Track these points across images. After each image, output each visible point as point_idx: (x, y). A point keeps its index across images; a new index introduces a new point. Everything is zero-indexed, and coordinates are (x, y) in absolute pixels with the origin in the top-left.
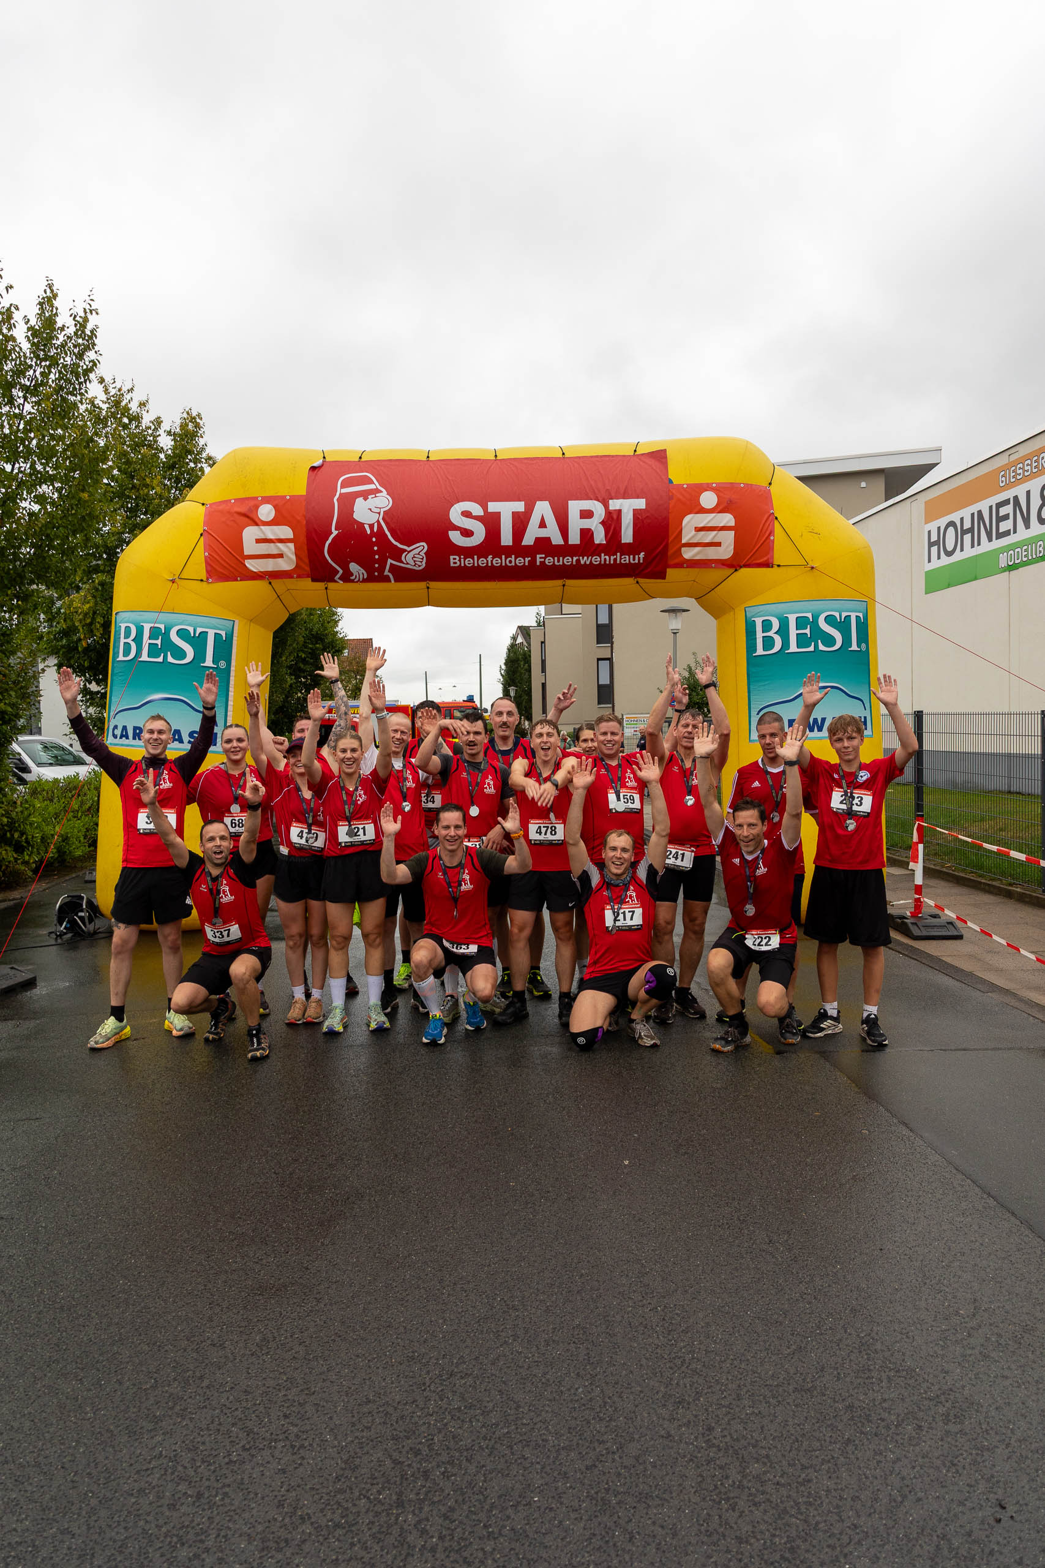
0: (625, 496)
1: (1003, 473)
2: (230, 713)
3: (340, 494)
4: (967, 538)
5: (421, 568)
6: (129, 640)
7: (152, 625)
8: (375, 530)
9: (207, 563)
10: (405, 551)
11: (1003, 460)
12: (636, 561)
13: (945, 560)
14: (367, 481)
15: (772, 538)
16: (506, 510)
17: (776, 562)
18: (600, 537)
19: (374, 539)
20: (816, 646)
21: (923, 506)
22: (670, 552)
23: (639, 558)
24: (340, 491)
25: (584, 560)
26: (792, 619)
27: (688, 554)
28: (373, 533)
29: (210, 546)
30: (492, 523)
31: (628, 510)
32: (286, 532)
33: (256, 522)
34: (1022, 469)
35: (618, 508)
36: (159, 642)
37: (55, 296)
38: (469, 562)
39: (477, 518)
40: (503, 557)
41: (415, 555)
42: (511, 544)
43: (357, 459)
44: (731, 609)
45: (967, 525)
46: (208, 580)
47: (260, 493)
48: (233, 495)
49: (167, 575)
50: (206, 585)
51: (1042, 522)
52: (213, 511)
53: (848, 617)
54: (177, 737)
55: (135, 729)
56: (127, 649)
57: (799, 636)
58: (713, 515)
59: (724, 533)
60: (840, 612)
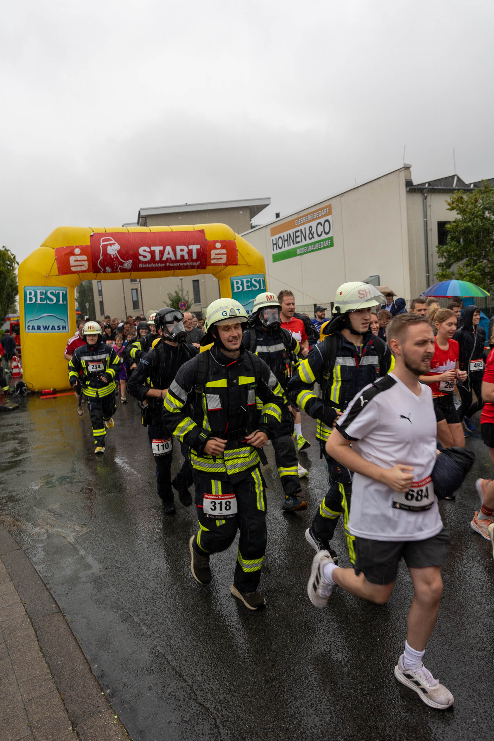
0: (193, 244)
1: (296, 221)
2: (69, 319)
3: (102, 245)
4: (286, 243)
5: (129, 268)
6: (32, 296)
7: (41, 291)
8: (115, 256)
9: (59, 268)
10: (125, 263)
11: (296, 216)
13: (279, 251)
14: (110, 240)
15: (237, 256)
17: (239, 264)
18: (186, 257)
19: (115, 259)
20: (252, 288)
21: (270, 230)
22: (207, 261)
23: (198, 263)
24: (102, 244)
25: (181, 264)
26: (245, 281)
27: (213, 262)
28: (114, 258)
29: (58, 263)
30: (153, 253)
31: (195, 249)
32: (85, 257)
33: (74, 254)
34: (303, 220)
35: (191, 248)
36: (44, 296)
38: (145, 266)
39: (148, 252)
40: (156, 264)
41: (128, 264)
42: (159, 260)
44: (226, 278)
45: (286, 238)
46: (59, 275)
47: (74, 245)
48: (65, 245)
49: (44, 274)
50: (58, 277)
51: (310, 239)
52: (58, 251)
53: (260, 279)
54: (53, 328)
55: (38, 326)
56: (31, 299)
57: (247, 285)
58: (219, 250)
59: (223, 255)
60: (258, 278)
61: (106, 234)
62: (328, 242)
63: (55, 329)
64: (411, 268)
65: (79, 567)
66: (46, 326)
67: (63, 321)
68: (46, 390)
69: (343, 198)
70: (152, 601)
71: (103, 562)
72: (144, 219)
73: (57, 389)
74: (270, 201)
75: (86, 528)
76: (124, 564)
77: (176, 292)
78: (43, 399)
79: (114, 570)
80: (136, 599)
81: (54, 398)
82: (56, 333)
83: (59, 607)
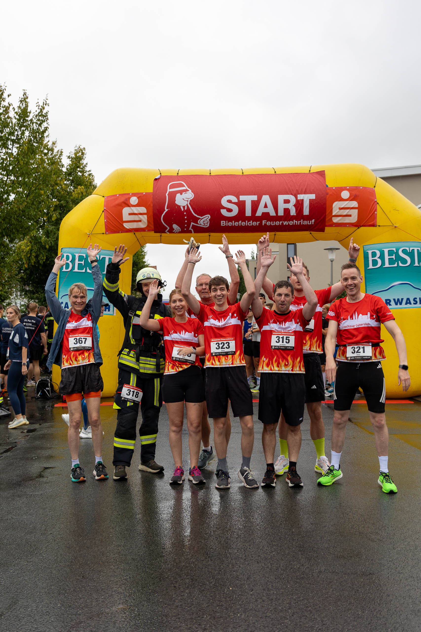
0: (305, 193)
3: (169, 192)
5: (207, 227)
7: (80, 254)
8: (186, 209)
10: (200, 218)
12: (311, 223)
14: (181, 186)
15: (376, 213)
16: (248, 199)
17: (378, 224)
18: (293, 212)
19: (185, 213)
20: (398, 264)
22: (327, 219)
23: (312, 222)
24: (169, 190)
25: (285, 223)
26: (386, 251)
27: (335, 220)
28: (185, 211)
29: (107, 217)
30: (241, 205)
31: (307, 199)
32: (143, 210)
33: (129, 205)
35: (302, 199)
37: (27, 98)
38: (230, 224)
39: (234, 203)
40: (247, 221)
41: (205, 221)
42: (250, 215)
43: (176, 175)
46: (106, 233)
47: (131, 192)
48: (118, 192)
49: (86, 231)
50: (105, 235)
53: (413, 250)
57: (390, 259)
58: (348, 202)
59: (352, 210)
60: (409, 247)
61: (178, 177)
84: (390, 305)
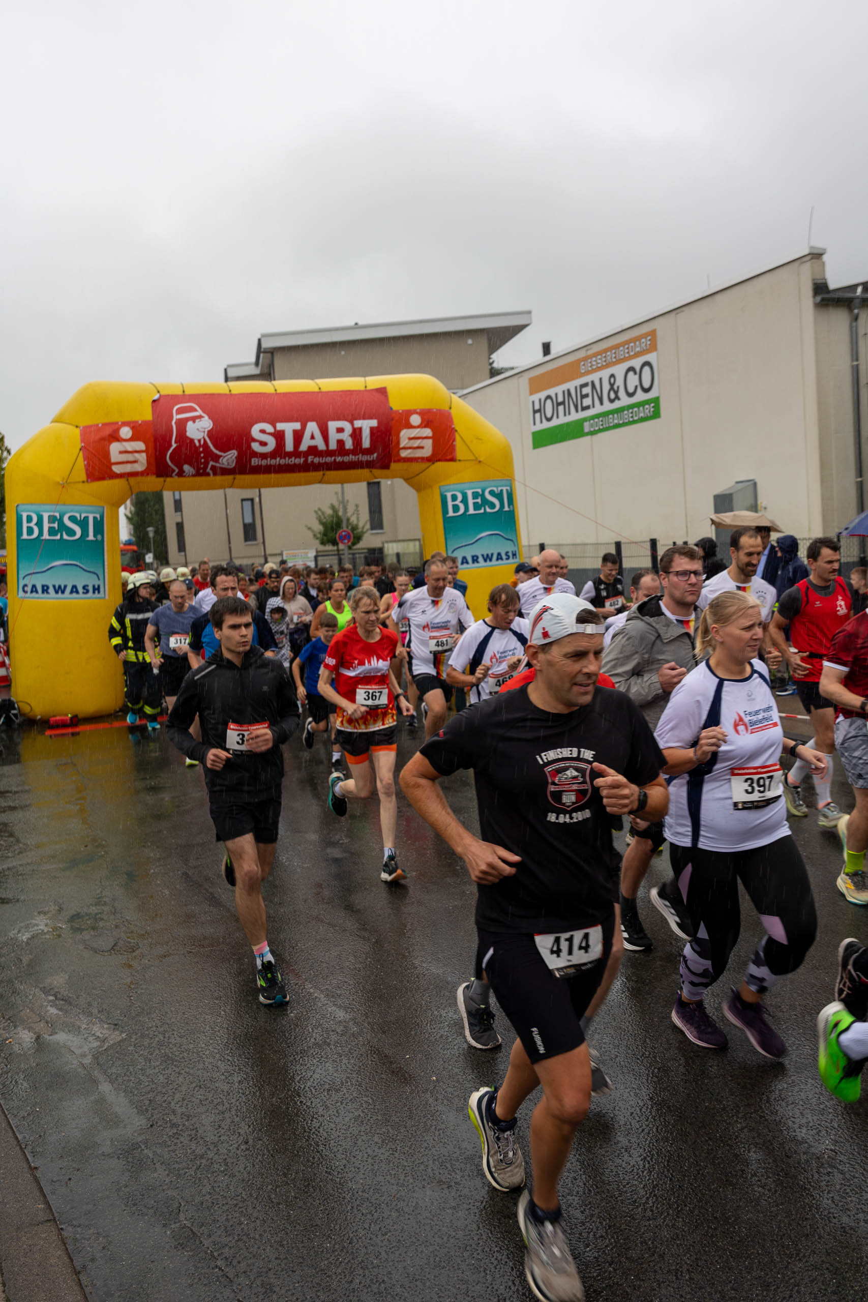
0: (364, 418)
1: (582, 363)
2: (106, 570)
3: (177, 419)
4: (561, 408)
5: (231, 467)
6: (32, 525)
7: (52, 514)
8: (202, 442)
9: (87, 470)
10: (221, 456)
11: (582, 354)
12: (372, 459)
13: (546, 425)
14: (192, 409)
15: (454, 443)
17: (458, 458)
18: (349, 444)
19: (201, 449)
20: (485, 510)
21: (528, 381)
22: (393, 453)
23: (373, 457)
24: (176, 417)
25: (339, 459)
26: (469, 493)
27: (404, 454)
28: (200, 446)
29: (87, 457)
30: (279, 436)
31: (367, 427)
32: (140, 445)
33: (118, 439)
34: (596, 361)
35: (359, 426)
36: (56, 525)
38: (264, 462)
39: (269, 434)
40: (287, 458)
41: (229, 458)
42: (292, 450)
43: (182, 393)
44: (431, 487)
45: (560, 399)
46: (87, 481)
47: (120, 419)
48: (100, 420)
49: (58, 479)
50: (86, 484)
51: (612, 401)
52: (86, 432)
53: (502, 491)
54: (74, 590)
55: (43, 586)
56: (30, 531)
57: (474, 503)
58: (419, 429)
59: (425, 441)
60: (497, 487)
61: (184, 397)
62: (648, 409)
63: (77, 592)
64: (824, 465)
65: (97, 1120)
66: (60, 587)
67: (95, 576)
68: (58, 718)
69: (682, 317)
70: (241, 1205)
71: (147, 1110)
72: (269, 355)
73: (80, 716)
74: (531, 319)
75: (117, 1033)
76: (189, 1118)
77: (333, 507)
78: (51, 736)
79: (167, 1130)
80: (208, 1197)
81: (73, 734)
82: (79, 601)
83: (51, 1210)
84: (478, 562)
